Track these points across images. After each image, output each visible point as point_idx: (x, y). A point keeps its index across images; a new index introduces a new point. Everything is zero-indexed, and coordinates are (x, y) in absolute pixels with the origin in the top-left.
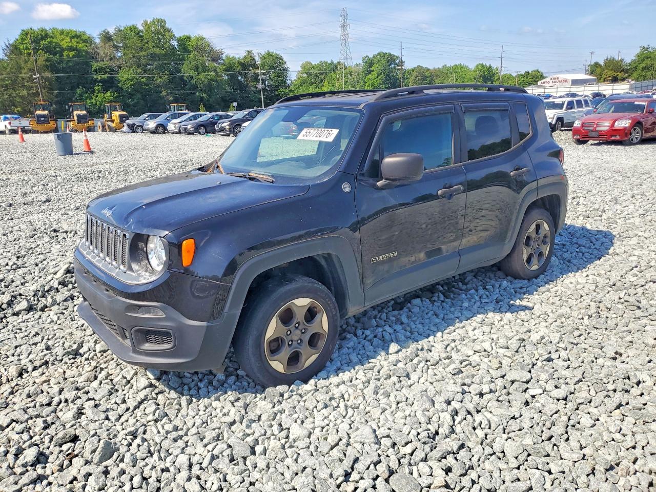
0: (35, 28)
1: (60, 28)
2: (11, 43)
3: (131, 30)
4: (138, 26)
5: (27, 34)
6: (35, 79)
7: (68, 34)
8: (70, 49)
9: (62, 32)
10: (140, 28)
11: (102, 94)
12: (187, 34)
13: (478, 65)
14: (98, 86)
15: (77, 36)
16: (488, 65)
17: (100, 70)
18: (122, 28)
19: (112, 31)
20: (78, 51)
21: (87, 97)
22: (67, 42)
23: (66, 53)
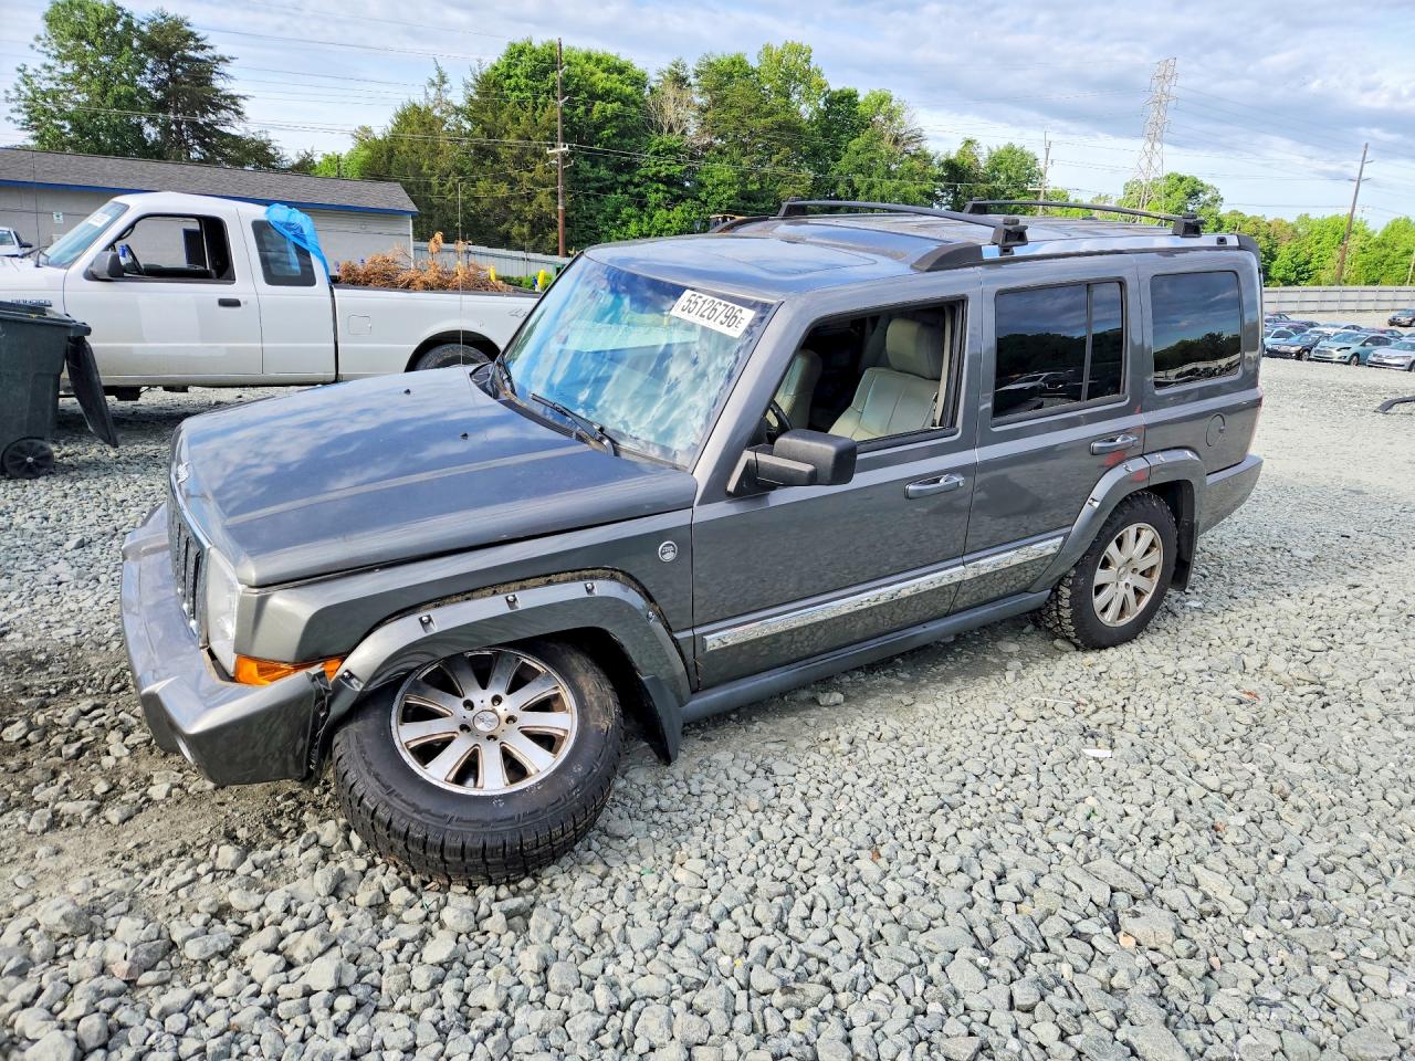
0: (537, 44)
1: (584, 50)
2: (484, 72)
3: (734, 63)
4: (747, 58)
5: (521, 52)
6: (555, 155)
7: (599, 61)
8: (606, 96)
9: (588, 58)
10: (754, 63)
11: (664, 211)
12: (849, 87)
14: (657, 191)
15: (621, 71)
17: (664, 154)
18: (714, 61)
19: (690, 66)
20: (625, 100)
21: (630, 216)
22: (601, 81)
23: (599, 105)
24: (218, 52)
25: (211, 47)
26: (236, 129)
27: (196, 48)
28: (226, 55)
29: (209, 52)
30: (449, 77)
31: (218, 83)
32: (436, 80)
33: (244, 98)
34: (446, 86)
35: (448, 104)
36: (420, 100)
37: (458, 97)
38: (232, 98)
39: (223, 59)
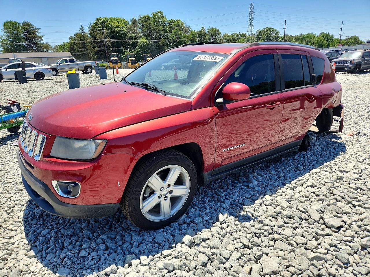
0: (102, 18)
1: (114, 17)
2: (92, 25)
3: (146, 17)
5: (99, 20)
7: (117, 20)
8: (117, 27)
9: (114, 19)
10: (150, 16)
12: (173, 19)
13: (321, 33)
15: (121, 21)
16: (327, 33)
17: (131, 38)
18: (142, 17)
19: (137, 18)
20: (122, 28)
21: (125, 51)
22: (116, 24)
23: (116, 29)
24: (36, 28)
25: (35, 27)
26: (42, 42)
27: (32, 28)
28: (38, 28)
29: (35, 28)
30: (84, 27)
31: (37, 34)
32: (81, 28)
33: (43, 36)
34: (83, 29)
35: (84, 32)
36: (79, 32)
37: (86, 30)
38: (41, 37)
39: (37, 29)
